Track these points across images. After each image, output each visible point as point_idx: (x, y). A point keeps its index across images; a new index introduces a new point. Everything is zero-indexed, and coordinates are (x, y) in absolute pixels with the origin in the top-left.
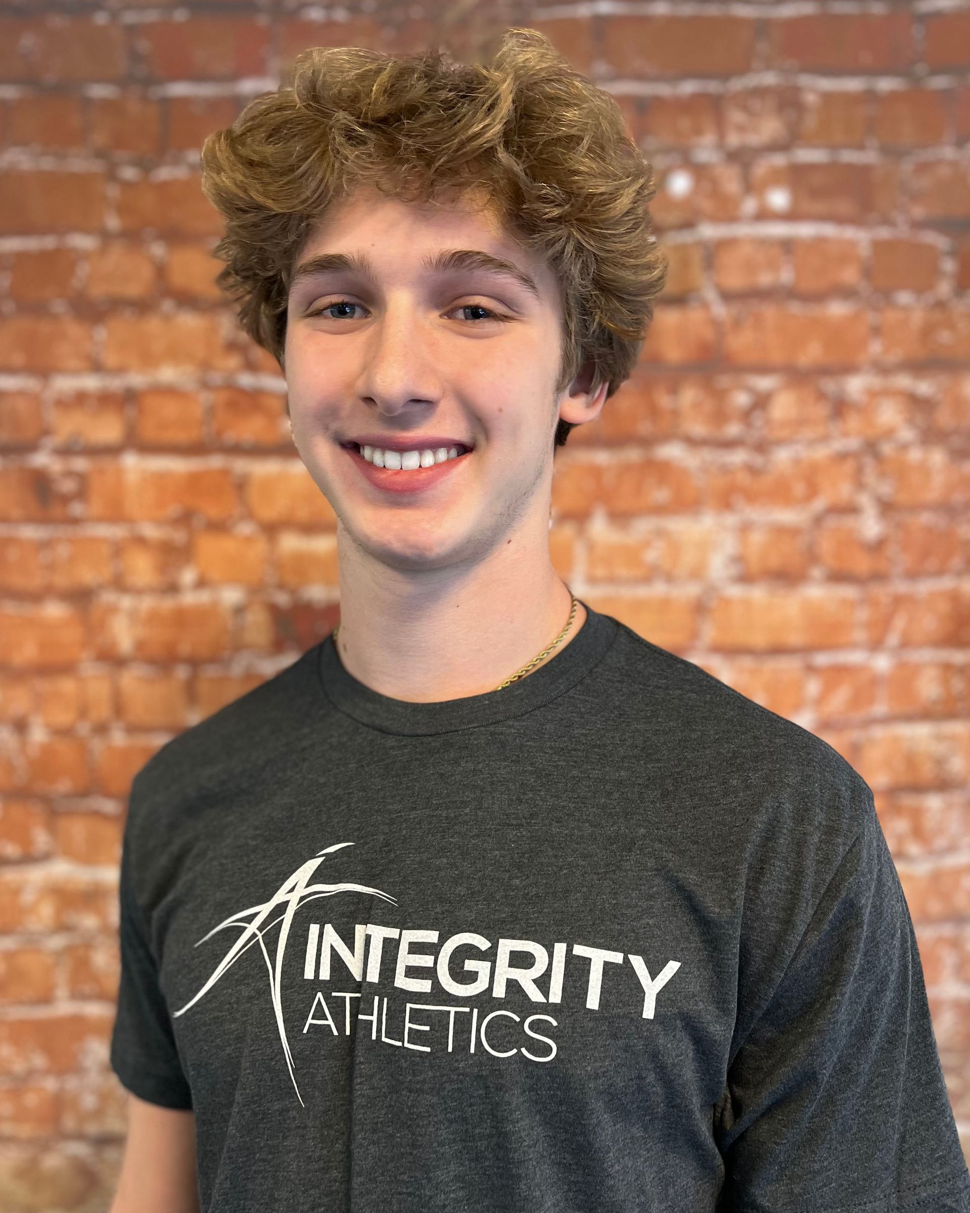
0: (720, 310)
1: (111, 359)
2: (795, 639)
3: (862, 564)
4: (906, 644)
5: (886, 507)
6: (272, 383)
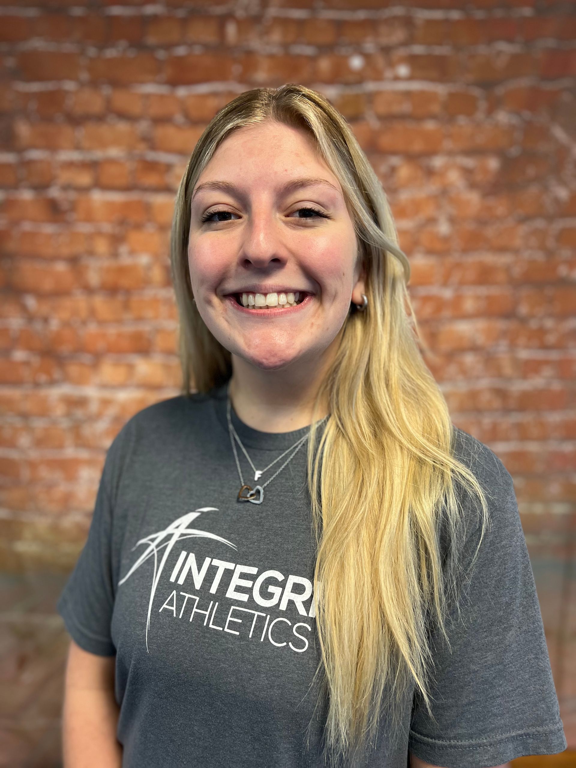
0: (375, 124)
1: (85, 143)
3: (439, 246)
5: (453, 220)
6: (163, 157)
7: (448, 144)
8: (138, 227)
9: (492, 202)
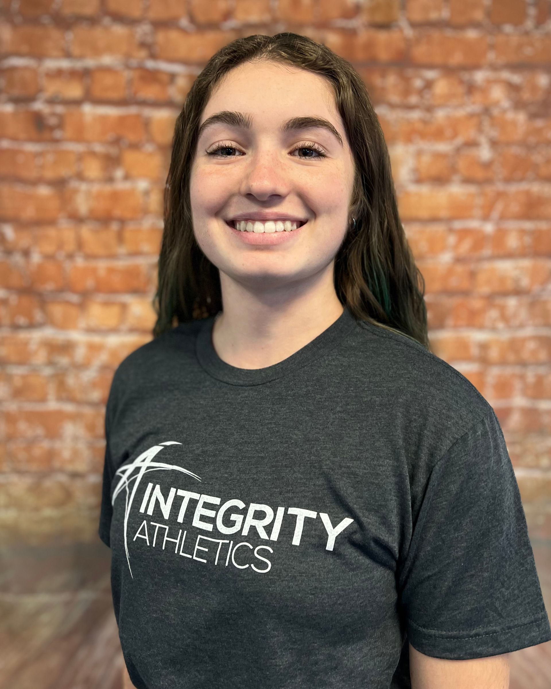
0: (409, 32)
1: (76, 50)
2: (443, 213)
3: (480, 174)
4: (503, 217)
5: (494, 144)
6: (164, 66)
7: (491, 56)
8: (135, 146)
9: (539, 123)
